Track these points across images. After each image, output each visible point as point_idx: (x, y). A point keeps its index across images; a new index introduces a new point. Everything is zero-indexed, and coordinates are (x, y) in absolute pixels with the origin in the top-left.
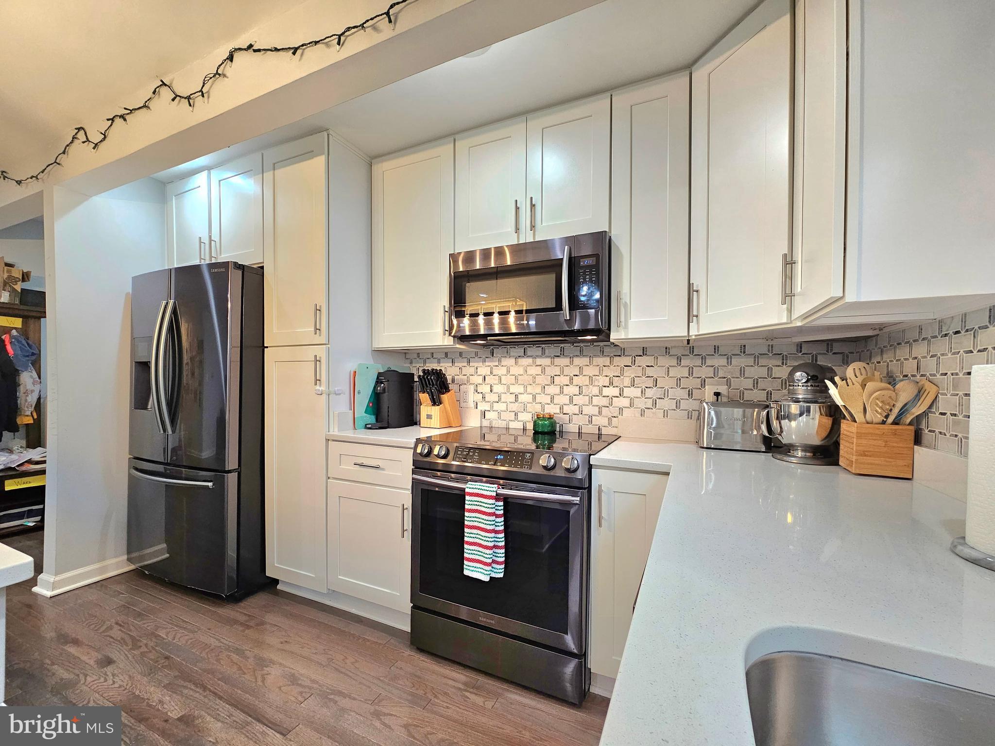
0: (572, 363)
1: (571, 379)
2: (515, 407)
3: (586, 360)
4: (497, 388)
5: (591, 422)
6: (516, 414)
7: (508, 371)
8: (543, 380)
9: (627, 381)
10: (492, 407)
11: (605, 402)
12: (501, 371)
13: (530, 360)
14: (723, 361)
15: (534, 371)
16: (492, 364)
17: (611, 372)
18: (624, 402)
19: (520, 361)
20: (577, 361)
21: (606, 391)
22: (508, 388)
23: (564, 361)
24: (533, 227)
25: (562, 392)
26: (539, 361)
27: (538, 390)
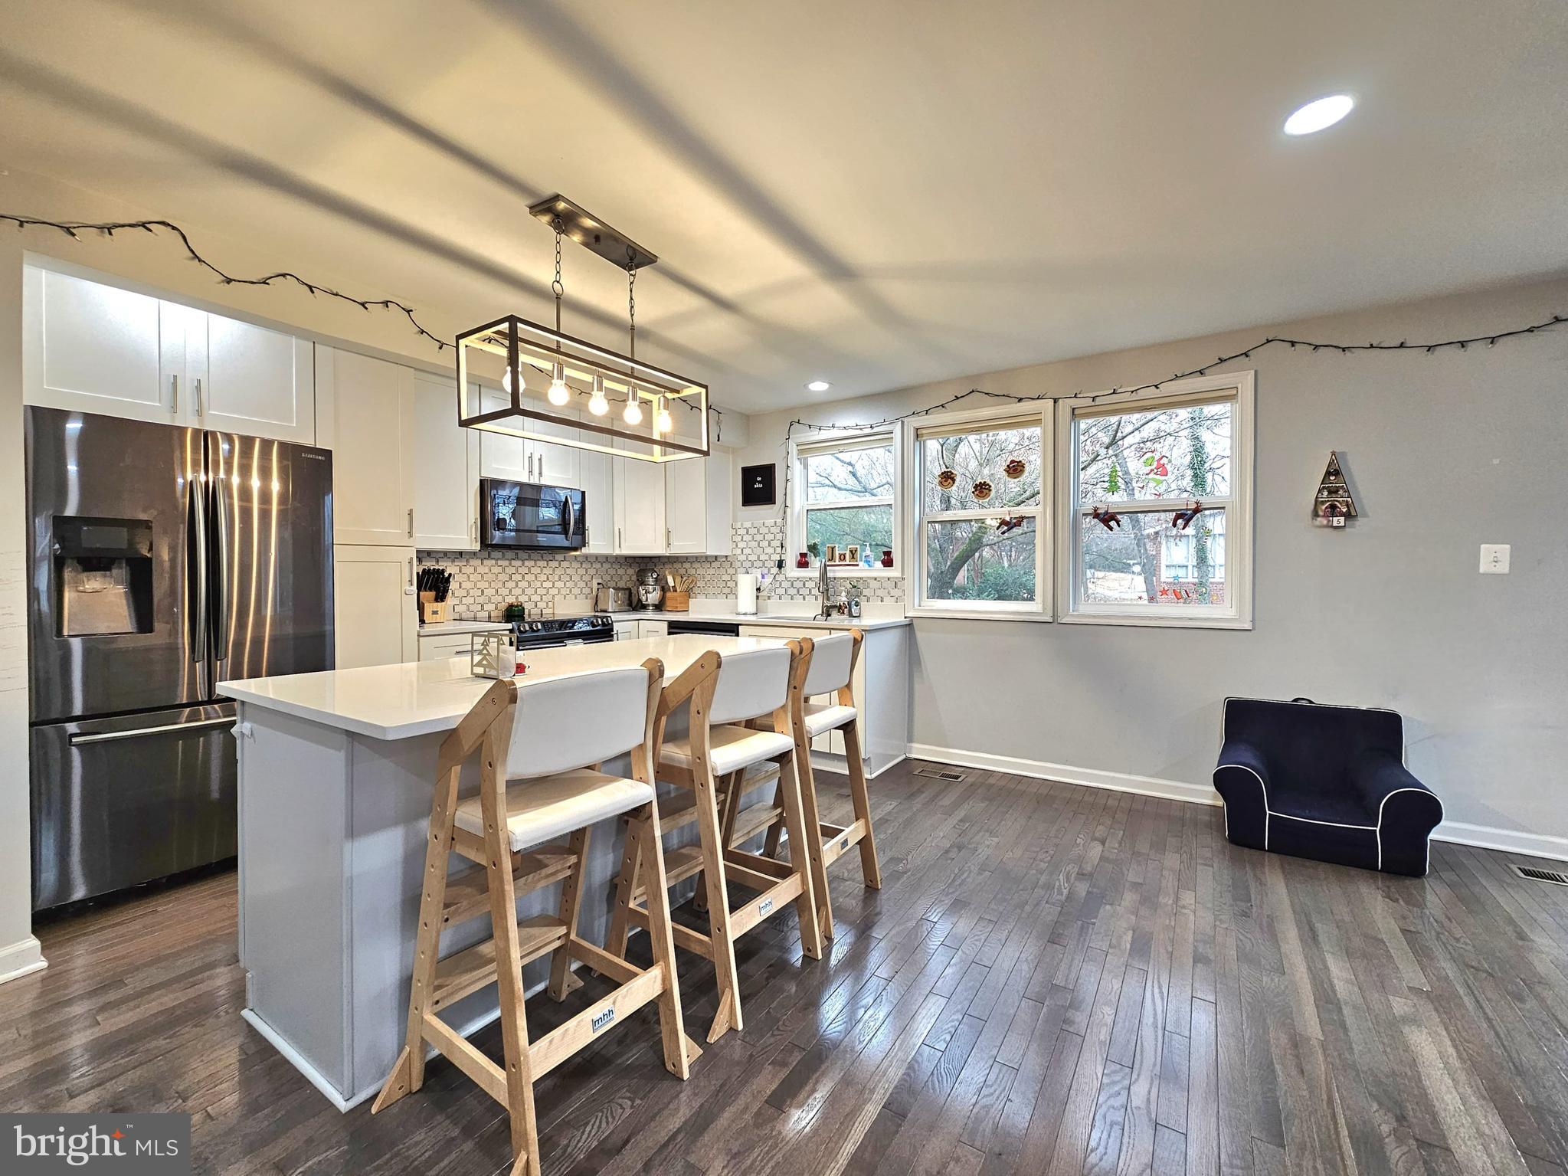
0: (523, 564)
1: (523, 576)
2: (481, 600)
3: (532, 563)
4: (466, 585)
5: (536, 606)
6: (482, 606)
7: (475, 570)
8: (503, 577)
9: (557, 578)
10: (461, 601)
11: (544, 592)
12: (469, 570)
13: (494, 562)
14: (599, 565)
15: (496, 570)
16: (460, 564)
17: (548, 571)
18: (554, 591)
19: (485, 562)
20: (527, 563)
21: (545, 585)
22: (476, 585)
23: (518, 563)
24: (540, 474)
25: (517, 586)
26: (500, 562)
27: (500, 585)
